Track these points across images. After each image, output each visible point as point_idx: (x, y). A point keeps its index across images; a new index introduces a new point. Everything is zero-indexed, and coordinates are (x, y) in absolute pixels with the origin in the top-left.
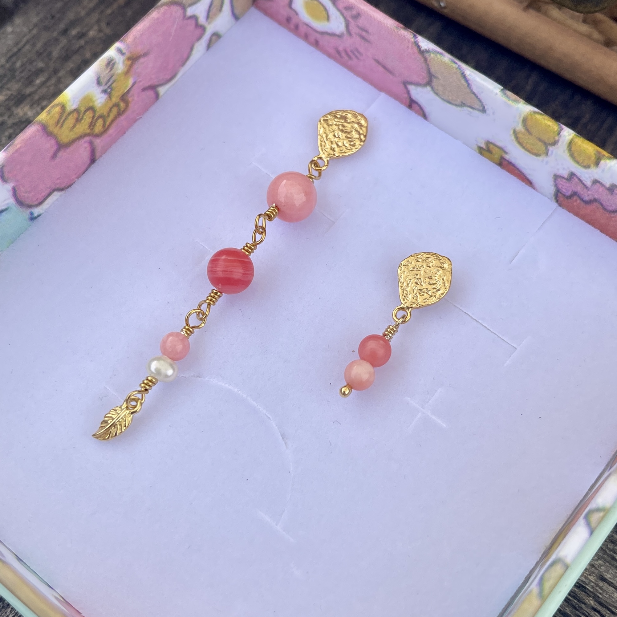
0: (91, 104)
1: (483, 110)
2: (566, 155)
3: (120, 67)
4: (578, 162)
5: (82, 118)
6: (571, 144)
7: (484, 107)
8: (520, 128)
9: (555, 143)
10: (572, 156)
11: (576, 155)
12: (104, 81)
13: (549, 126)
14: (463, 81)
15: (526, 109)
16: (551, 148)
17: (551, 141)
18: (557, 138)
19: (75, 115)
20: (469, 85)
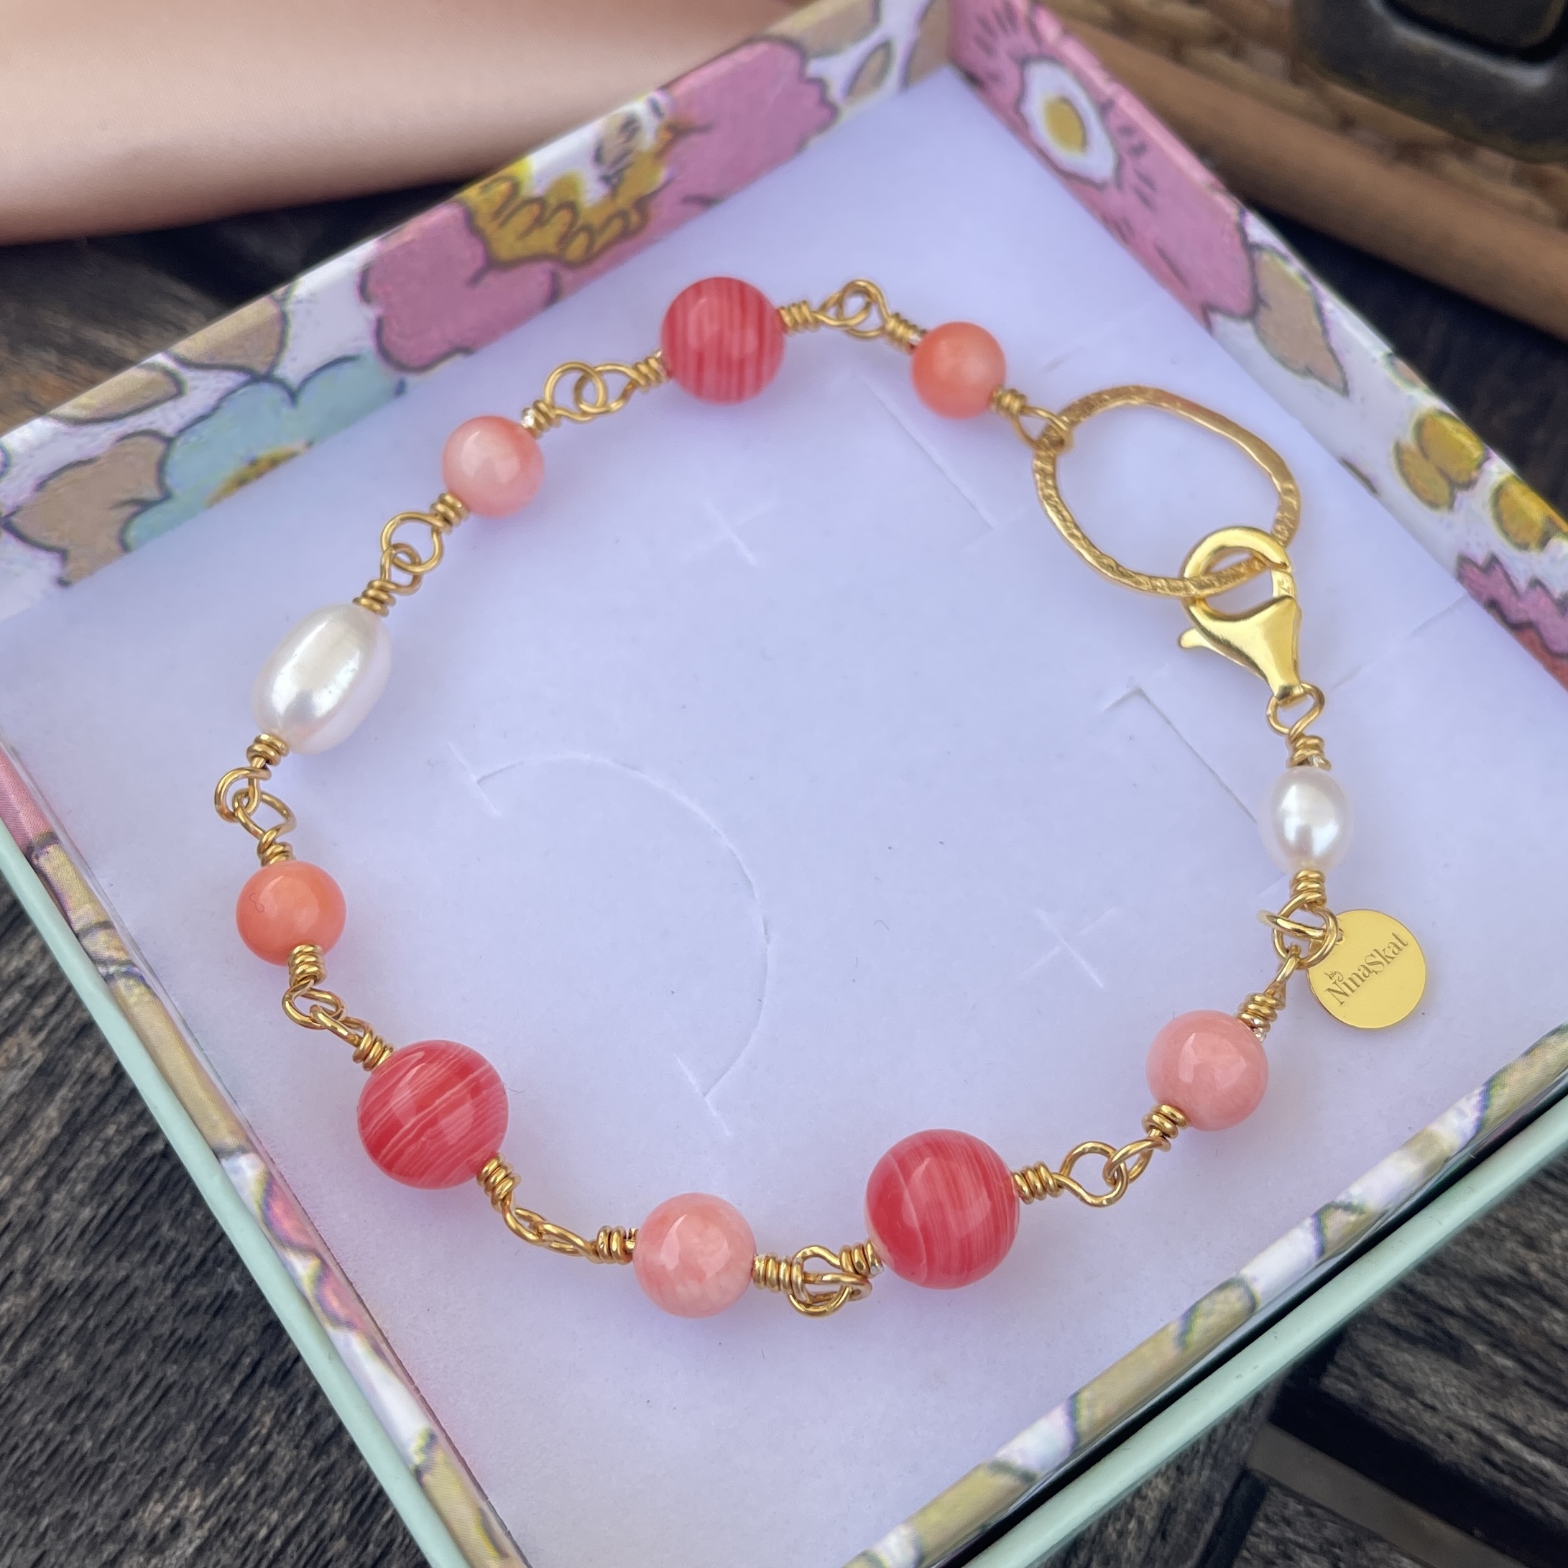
0: (571, 198)
1: (1345, 390)
2: (1487, 514)
3: (648, 139)
4: (1506, 533)
5: (548, 221)
6: (1499, 492)
7: (1346, 384)
8: (1409, 440)
9: (1469, 484)
10: (1499, 518)
11: (1505, 517)
12: (609, 156)
13: (1463, 447)
14: (1315, 323)
15: (1426, 401)
16: (1461, 495)
17: (1463, 478)
18: (1474, 474)
19: (535, 209)
20: (1325, 332)
